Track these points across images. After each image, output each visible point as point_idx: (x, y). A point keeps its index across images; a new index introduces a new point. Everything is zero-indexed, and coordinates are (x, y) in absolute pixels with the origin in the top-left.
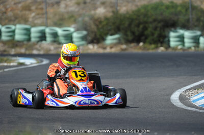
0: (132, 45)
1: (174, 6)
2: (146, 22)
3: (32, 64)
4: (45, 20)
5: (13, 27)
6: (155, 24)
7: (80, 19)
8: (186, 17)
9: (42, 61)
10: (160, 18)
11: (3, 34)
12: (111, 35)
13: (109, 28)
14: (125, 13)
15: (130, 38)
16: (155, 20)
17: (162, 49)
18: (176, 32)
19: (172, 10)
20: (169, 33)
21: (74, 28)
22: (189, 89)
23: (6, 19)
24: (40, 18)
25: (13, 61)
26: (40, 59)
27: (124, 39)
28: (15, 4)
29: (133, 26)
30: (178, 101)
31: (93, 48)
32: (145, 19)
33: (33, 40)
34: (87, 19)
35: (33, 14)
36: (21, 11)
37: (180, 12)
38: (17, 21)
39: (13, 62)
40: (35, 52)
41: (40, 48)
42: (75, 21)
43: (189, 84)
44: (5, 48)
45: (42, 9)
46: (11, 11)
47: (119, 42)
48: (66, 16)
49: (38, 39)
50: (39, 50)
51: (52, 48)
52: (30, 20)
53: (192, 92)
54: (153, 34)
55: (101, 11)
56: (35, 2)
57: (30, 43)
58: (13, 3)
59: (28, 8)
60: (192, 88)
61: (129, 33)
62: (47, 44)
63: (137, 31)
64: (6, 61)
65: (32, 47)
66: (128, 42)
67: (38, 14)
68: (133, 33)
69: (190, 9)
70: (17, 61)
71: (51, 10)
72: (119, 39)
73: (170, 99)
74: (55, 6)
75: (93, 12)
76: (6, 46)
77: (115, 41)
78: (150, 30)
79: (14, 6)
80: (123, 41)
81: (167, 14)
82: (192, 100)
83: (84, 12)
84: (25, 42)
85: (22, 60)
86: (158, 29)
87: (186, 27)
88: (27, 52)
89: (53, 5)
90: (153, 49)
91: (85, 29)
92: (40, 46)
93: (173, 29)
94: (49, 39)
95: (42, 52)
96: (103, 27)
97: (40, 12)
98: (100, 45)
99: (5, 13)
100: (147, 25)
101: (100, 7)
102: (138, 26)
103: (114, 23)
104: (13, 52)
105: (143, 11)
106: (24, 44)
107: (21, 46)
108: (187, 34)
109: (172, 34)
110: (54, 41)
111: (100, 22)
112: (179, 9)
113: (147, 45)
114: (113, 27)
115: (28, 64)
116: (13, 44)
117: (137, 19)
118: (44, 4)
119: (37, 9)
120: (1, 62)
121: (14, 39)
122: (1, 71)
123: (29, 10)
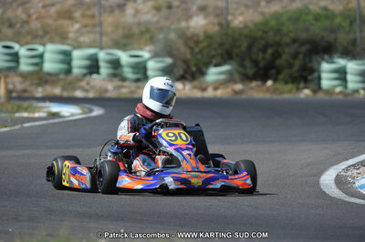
0: (254, 84)
1: (327, 15)
2: (279, 44)
3: (72, 115)
4: (98, 36)
5: (40, 49)
6: (295, 47)
7: (161, 36)
8: (351, 36)
9: (91, 111)
10: (303, 36)
11: (22, 61)
12: (216, 65)
13: (213, 53)
14: (241, 26)
15: (250, 72)
16: (294, 41)
17: (307, 92)
18: (333, 62)
19: (326, 23)
20: (319, 64)
21: (150, 51)
22: (354, 165)
23: (28, 33)
24: (89, 32)
25: (39, 109)
26: (87, 106)
27: (239, 73)
28: (44, 7)
29: (255, 50)
30: (333, 186)
31: (184, 89)
32: (277, 38)
33: (76, 71)
34: (173, 36)
35: (77, 26)
36: (55, 20)
37: (340, 26)
38: (48, 37)
39: (39, 112)
40: (79, 94)
41: (87, 87)
42: (152, 40)
43: (354, 157)
44: (26, 85)
45: (93, 16)
46: (37, 19)
47: (230, 79)
48: (136, 30)
49: (84, 71)
50: (87, 91)
51: (110, 86)
52: (72, 35)
53: (359, 171)
54: (291, 66)
55: (198, 23)
56: (80, 4)
57: (70, 78)
58: (40, 5)
59: (67, 15)
60: (358, 163)
61: (248, 63)
62: (101, 80)
63: (263, 58)
64: (26, 110)
65: (72, 85)
66: (247, 78)
67: (86, 26)
68: (256, 63)
69: (358, 22)
70: (45, 110)
71: (108, 20)
72: (230, 73)
73: (318, 183)
74: (117, 12)
75: (183, 24)
76: (28, 83)
77: (222, 77)
78: (284, 57)
79: (43, 11)
80: (237, 77)
81: (317, 30)
82: (357, 184)
83: (168, 23)
84: (62, 76)
85: (55, 108)
86: (301, 56)
87: (349, 53)
88: (65, 94)
89: (112, 10)
90: (290, 92)
91: (170, 54)
92: (88, 84)
93: (326, 57)
94: (105, 70)
95: (91, 95)
96: (200, 52)
97: (88, 21)
98: (196, 83)
99: (27, 22)
100: (280, 49)
101: (197, 15)
102: (264, 50)
103: (221, 45)
104: (39, 92)
105: (273, 23)
106: (59, 80)
107: (54, 83)
108: (352, 66)
109: (325, 66)
110: (114, 75)
111: (197, 42)
112: (338, 20)
113: (280, 85)
114: (219, 51)
115: (67, 114)
116: (40, 79)
117: (262, 38)
118: (97, 7)
119: (83, 16)
120: (18, 111)
121: (41, 69)
122: (17, 127)
123: (71, 18)
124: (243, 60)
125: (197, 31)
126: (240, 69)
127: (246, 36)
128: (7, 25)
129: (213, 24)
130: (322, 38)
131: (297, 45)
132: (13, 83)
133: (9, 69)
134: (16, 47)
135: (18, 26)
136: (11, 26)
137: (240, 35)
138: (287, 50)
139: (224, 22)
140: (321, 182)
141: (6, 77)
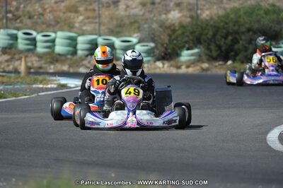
0: (217, 64)
1: (275, 10)
2: (237, 32)
4: (97, 25)
5: (53, 35)
6: (249, 35)
7: (146, 26)
10: (256, 26)
11: (39, 44)
12: (188, 49)
13: (186, 39)
14: (208, 18)
15: (215, 54)
16: (249, 30)
18: (280, 47)
19: (274, 17)
21: (135, 38)
23: (43, 23)
24: (90, 23)
25: (51, 82)
27: (206, 55)
28: (56, 3)
29: (218, 37)
30: (277, 142)
31: (162, 67)
32: (236, 28)
33: (80, 53)
34: (155, 26)
35: (81, 18)
36: (64, 13)
38: (59, 26)
39: (51, 84)
40: (82, 70)
41: (89, 65)
42: (139, 29)
44: (41, 63)
45: (94, 10)
46: (50, 12)
47: (199, 59)
48: (127, 22)
49: (86, 53)
50: (88, 68)
52: (77, 25)
54: (246, 49)
55: (175, 16)
56: (84, 0)
57: (75, 58)
58: (53, 1)
59: (74, 9)
61: (213, 47)
63: (224, 44)
64: (41, 82)
65: (78, 63)
66: (212, 59)
67: (88, 18)
68: (219, 47)
70: (56, 82)
71: (106, 13)
72: (199, 55)
73: (265, 139)
74: (112, 7)
75: (164, 16)
76: (43, 62)
77: (192, 58)
78: (241, 42)
80: (204, 58)
81: (266, 22)
83: (152, 16)
84: (69, 56)
85: (63, 81)
88: (72, 70)
91: (153, 40)
92: (89, 62)
93: (273, 43)
96: (176, 38)
97: (90, 14)
98: (172, 62)
99: (43, 15)
100: (237, 36)
101: (174, 10)
102: (226, 38)
103: (192, 33)
104: (52, 69)
105: (232, 16)
106: (67, 59)
107: (63, 62)
111: (174, 31)
113: (237, 64)
114: (191, 37)
115: (72, 86)
116: (53, 58)
117: (224, 28)
118: (97, 3)
119: (86, 10)
120: (35, 83)
121: (53, 51)
122: (34, 95)
123: (77, 11)
124: (209, 44)
125: (174, 22)
126: (206, 52)
127: (211, 26)
128: (27, 17)
129: (186, 16)
130: (271, 28)
131: (251, 33)
132: (32, 61)
133: (29, 50)
134: (34, 33)
135: (36, 17)
136: (30, 17)
137: (207, 25)
138: (243, 37)
139: (195, 15)
140: (267, 139)
141: (26, 57)
